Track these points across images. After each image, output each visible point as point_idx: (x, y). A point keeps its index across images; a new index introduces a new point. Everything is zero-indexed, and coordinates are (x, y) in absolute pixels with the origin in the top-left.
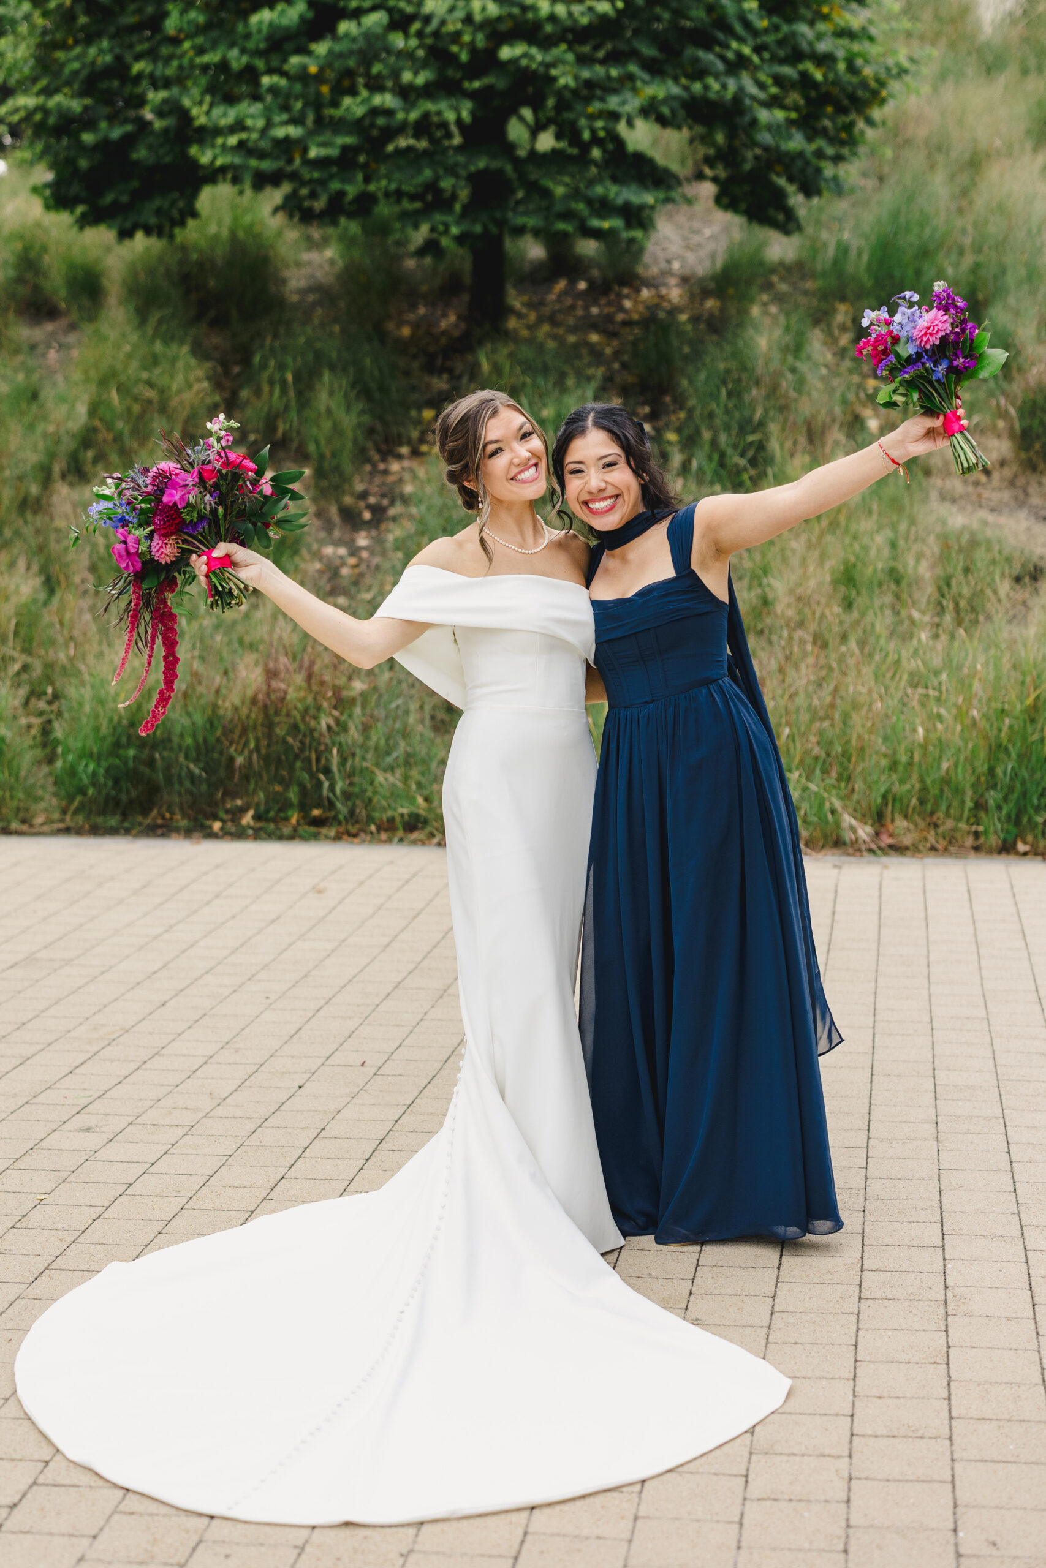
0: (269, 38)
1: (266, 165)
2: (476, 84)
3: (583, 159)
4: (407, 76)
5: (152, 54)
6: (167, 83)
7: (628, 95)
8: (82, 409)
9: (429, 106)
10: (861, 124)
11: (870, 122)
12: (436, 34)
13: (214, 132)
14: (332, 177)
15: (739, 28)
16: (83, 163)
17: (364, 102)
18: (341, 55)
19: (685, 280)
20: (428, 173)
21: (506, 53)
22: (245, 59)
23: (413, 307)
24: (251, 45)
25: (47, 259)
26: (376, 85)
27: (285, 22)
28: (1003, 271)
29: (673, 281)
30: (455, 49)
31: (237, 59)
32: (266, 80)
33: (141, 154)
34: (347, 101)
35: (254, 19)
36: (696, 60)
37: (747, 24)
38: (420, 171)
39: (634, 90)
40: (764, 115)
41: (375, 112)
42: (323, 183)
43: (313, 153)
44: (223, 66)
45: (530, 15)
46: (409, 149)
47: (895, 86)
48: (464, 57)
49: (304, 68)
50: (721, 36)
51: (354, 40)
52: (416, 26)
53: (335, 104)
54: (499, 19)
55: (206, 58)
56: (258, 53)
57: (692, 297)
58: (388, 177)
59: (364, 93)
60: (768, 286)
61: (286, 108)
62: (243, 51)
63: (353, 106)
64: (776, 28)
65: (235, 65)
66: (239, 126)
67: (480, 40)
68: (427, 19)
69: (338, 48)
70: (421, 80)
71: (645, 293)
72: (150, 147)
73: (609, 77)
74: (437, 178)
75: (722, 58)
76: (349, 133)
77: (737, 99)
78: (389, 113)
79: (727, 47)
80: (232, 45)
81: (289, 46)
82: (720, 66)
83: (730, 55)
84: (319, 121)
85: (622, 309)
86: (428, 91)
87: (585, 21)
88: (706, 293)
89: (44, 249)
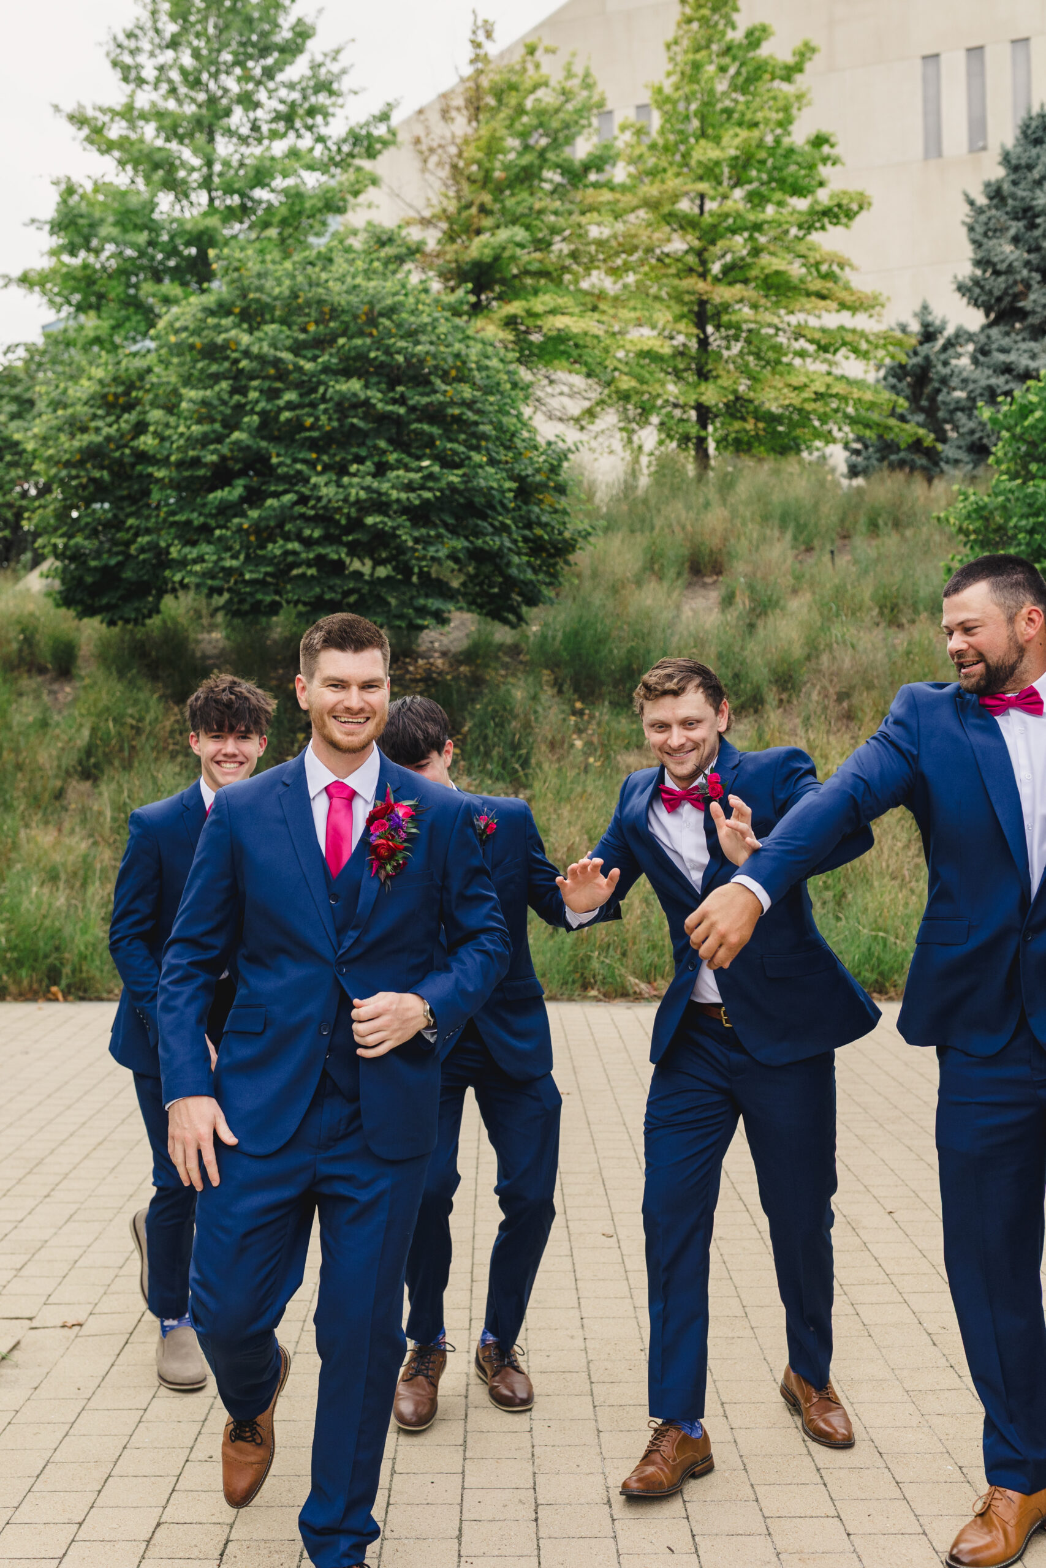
0: (218, 508)
1: (216, 583)
2: (350, 538)
3: (407, 581)
4: (307, 532)
5: (136, 514)
6: (148, 531)
7: (440, 546)
8: (86, 733)
9: (322, 550)
10: (561, 564)
11: (567, 563)
12: (325, 508)
13: (183, 563)
14: (257, 591)
15: (499, 508)
16: (89, 579)
17: (281, 547)
18: (267, 519)
19: (444, 654)
20: (318, 590)
21: (370, 520)
22: (202, 519)
23: (275, 669)
24: (206, 511)
25: (38, 637)
26: (287, 538)
27: (231, 498)
28: (649, 652)
29: (437, 655)
30: (337, 517)
31: (197, 520)
32: (218, 532)
33: (128, 574)
34: (270, 546)
35: (211, 496)
36: (477, 525)
37: (503, 505)
38: (312, 589)
39: (443, 543)
40: (516, 559)
41: (286, 553)
42: (251, 594)
43: (247, 576)
44: (189, 522)
45: (384, 498)
46: (304, 575)
47: (581, 543)
48: (343, 522)
49: (241, 525)
50: (489, 512)
51: (274, 509)
52: (312, 503)
53: (263, 547)
54: (365, 501)
55: (177, 518)
56: (211, 515)
57: (451, 665)
58: (293, 591)
59: (281, 542)
60: (497, 658)
61: (229, 549)
62: (200, 514)
63: (275, 549)
64: (519, 508)
65: (196, 523)
66: (201, 559)
67: (353, 512)
68: (319, 499)
69: (264, 514)
70: (317, 534)
71: (421, 662)
72: (133, 571)
73: (429, 536)
74: (323, 593)
75: (492, 525)
76: (268, 565)
77: (501, 548)
78: (294, 553)
79: (494, 518)
80: (193, 511)
81: (230, 512)
82: (490, 529)
83: (497, 524)
84: (248, 557)
85: (408, 672)
86: (318, 542)
87: (417, 502)
88: (460, 663)
89: (36, 629)
